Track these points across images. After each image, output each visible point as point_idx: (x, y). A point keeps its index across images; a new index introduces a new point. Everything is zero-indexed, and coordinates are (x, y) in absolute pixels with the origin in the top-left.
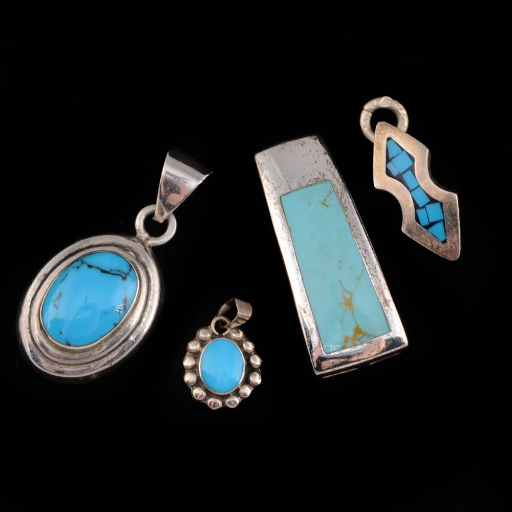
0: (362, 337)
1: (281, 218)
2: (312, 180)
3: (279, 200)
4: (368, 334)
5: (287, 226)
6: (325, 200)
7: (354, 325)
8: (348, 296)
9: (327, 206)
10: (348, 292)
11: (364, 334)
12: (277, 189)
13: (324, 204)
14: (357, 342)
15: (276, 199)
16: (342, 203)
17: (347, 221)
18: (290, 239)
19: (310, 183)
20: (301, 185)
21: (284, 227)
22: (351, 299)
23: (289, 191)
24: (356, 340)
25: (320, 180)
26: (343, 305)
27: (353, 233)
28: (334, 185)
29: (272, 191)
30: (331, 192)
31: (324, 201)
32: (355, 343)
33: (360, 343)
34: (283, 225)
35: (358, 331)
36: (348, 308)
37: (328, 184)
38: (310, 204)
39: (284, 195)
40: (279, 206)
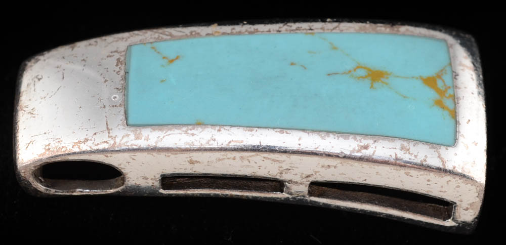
0: (443, 81)
1: (169, 132)
2: (117, 69)
3: (132, 129)
4: (442, 71)
5: (190, 127)
6: (164, 58)
7: (419, 84)
8: (362, 72)
9: (177, 58)
10: (355, 70)
11: (439, 76)
12: (110, 127)
13: (172, 61)
14: (450, 92)
15: (129, 133)
16: (182, 36)
17: (218, 36)
18: (217, 128)
19: (122, 73)
20: (120, 87)
21: (189, 131)
22: (369, 70)
23: (122, 109)
24: (445, 91)
25: (122, 58)
26: (376, 85)
27: (247, 33)
28: (140, 41)
29: (109, 137)
30: (153, 48)
31: (166, 61)
32: (450, 96)
33: (452, 89)
34: (186, 132)
35: (430, 82)
36: (384, 80)
37: (135, 49)
38: (162, 81)
39: (126, 119)
40: (146, 132)
